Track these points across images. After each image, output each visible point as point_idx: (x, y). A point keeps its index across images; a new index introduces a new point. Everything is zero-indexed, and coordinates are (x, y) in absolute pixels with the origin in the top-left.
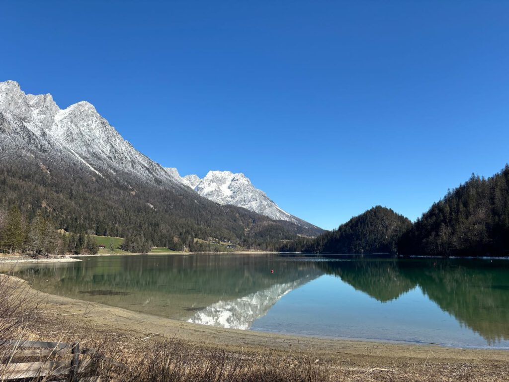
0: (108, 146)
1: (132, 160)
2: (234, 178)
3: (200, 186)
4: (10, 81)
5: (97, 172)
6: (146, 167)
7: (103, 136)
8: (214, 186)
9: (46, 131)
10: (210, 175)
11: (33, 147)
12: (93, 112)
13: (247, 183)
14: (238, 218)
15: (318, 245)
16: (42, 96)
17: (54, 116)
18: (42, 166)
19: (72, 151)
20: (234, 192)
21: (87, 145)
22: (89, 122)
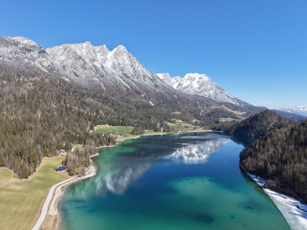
0: (132, 69)
1: (144, 75)
2: (200, 77)
3: (181, 83)
4: (87, 42)
5: (127, 85)
6: (151, 79)
7: (129, 63)
8: (189, 82)
9: (104, 65)
10: (187, 76)
11: (98, 76)
12: (125, 51)
13: (208, 80)
14: (198, 105)
15: (232, 129)
16: (101, 46)
17: (107, 56)
18: (102, 85)
19: (115, 74)
20: (200, 85)
21: (122, 70)
22: (123, 57)
